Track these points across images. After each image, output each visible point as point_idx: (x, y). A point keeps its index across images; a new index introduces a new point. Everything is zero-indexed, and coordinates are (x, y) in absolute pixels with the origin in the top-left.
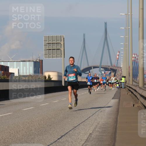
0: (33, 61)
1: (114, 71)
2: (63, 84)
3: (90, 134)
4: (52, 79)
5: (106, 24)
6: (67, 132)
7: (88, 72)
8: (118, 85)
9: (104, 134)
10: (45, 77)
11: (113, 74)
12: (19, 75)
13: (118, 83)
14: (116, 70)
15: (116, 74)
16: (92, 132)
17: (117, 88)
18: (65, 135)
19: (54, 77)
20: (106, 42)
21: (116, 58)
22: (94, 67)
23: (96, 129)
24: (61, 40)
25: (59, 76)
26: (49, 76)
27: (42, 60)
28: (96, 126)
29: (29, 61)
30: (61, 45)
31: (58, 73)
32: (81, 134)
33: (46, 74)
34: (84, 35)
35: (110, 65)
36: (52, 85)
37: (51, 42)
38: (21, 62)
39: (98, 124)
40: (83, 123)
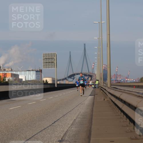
0: (35, 70)
1: (91, 76)
2: (56, 86)
3: (75, 120)
4: (48, 83)
5: (85, 45)
6: (58, 119)
7: (73, 77)
8: (93, 86)
9: (84, 120)
10: (44, 82)
11: (90, 78)
12: (26, 80)
13: (94, 85)
14: (92, 76)
15: (92, 78)
16: (76, 119)
17: (93, 88)
18: (57, 121)
19: (50, 81)
20: (85, 57)
21: (92, 67)
22: (77, 74)
23: (79, 117)
24: (54, 56)
25: (53, 80)
26: (46, 81)
27: (42, 70)
28: (79, 114)
29: (33, 70)
30: (54, 59)
31: (53, 78)
32: (68, 120)
33: (45, 79)
34: (70, 52)
35: (87, 72)
36: (48, 86)
37: (48, 58)
38: (27, 72)
39: (80, 113)
40: (69, 113)
